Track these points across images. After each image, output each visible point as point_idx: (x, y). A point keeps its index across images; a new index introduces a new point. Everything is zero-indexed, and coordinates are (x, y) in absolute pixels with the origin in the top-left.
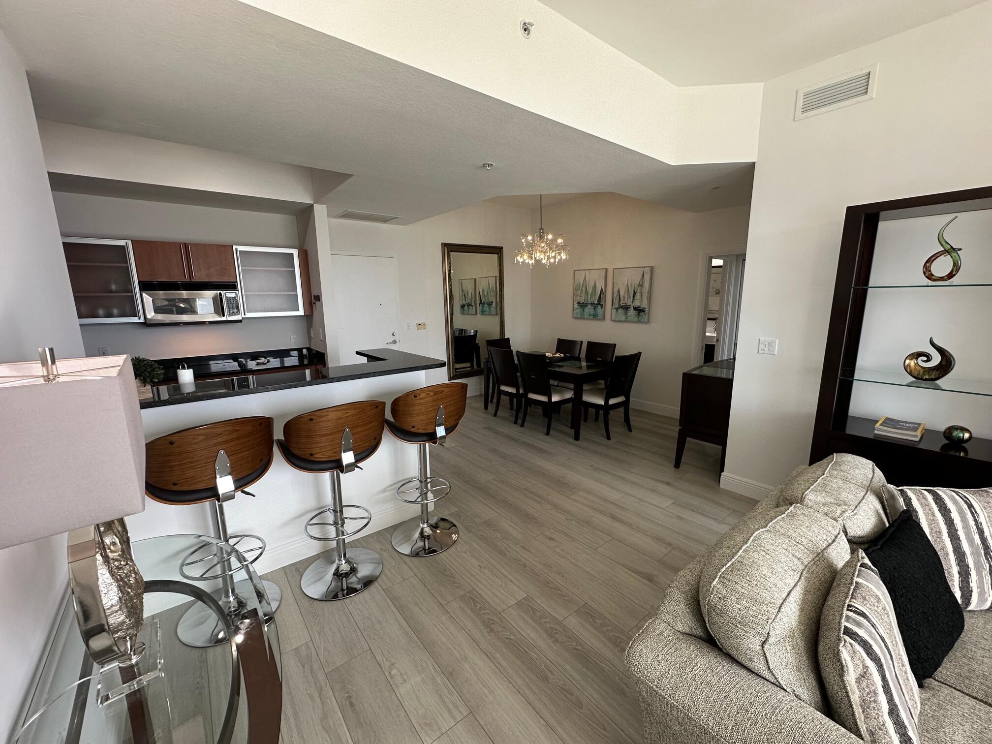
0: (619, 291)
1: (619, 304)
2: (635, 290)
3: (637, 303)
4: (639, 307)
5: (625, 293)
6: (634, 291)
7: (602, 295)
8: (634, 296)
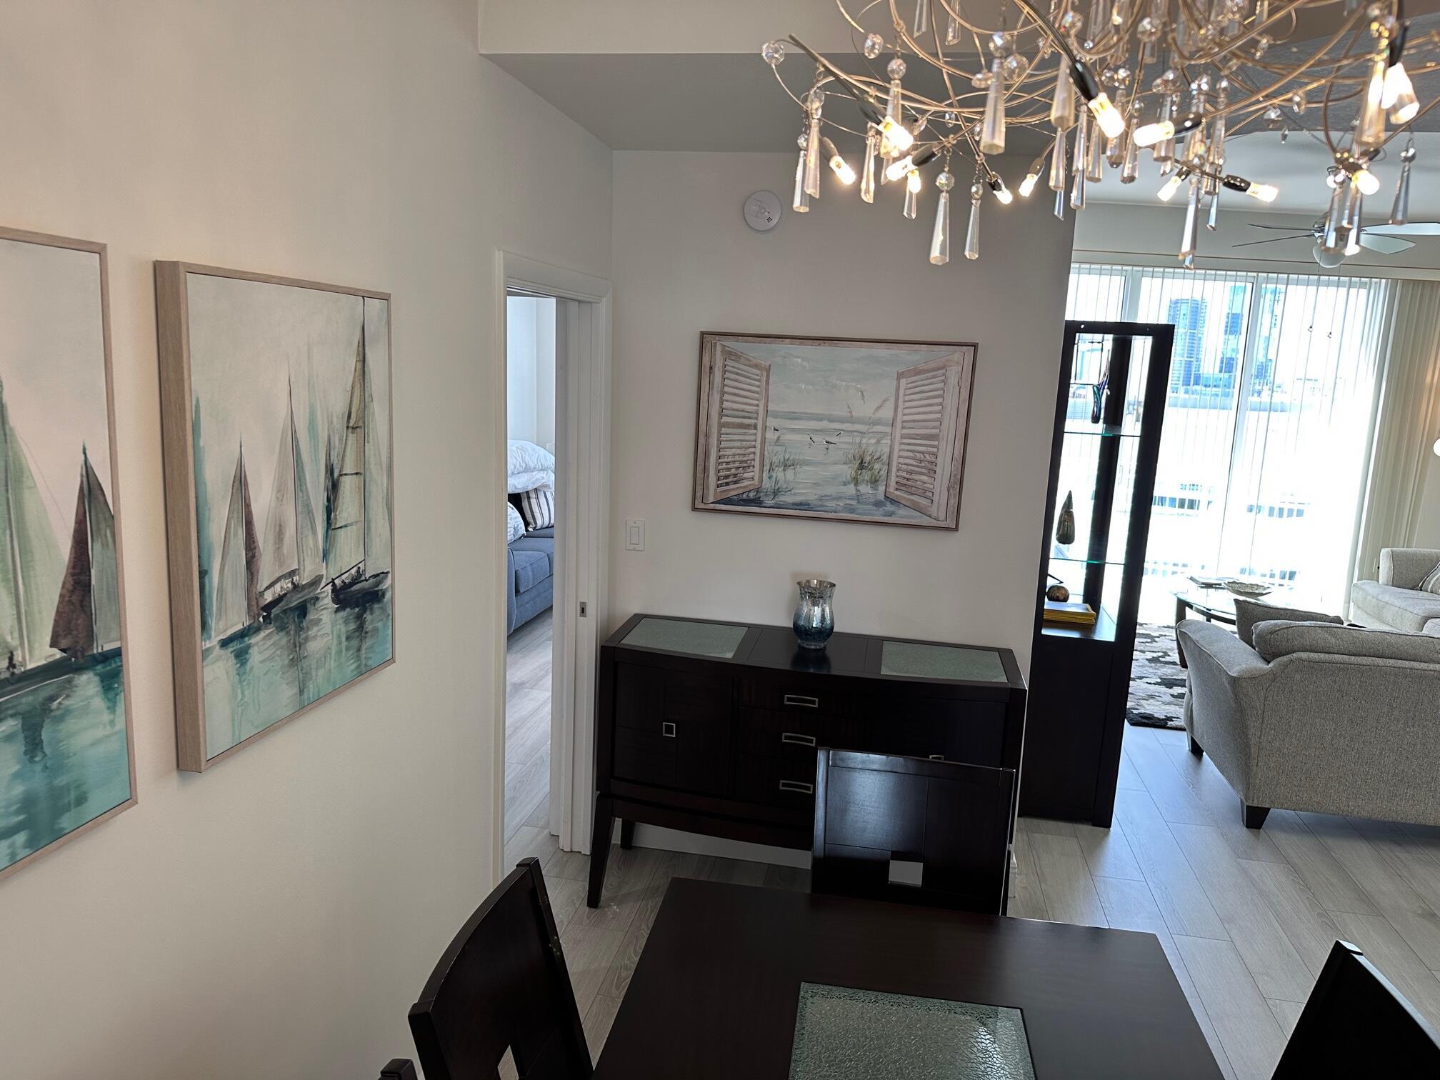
0: (240, 482)
1: (252, 596)
2: (335, 459)
3: (347, 559)
4: (357, 579)
5: (280, 498)
6: (330, 470)
7: (95, 551)
8: (329, 510)
